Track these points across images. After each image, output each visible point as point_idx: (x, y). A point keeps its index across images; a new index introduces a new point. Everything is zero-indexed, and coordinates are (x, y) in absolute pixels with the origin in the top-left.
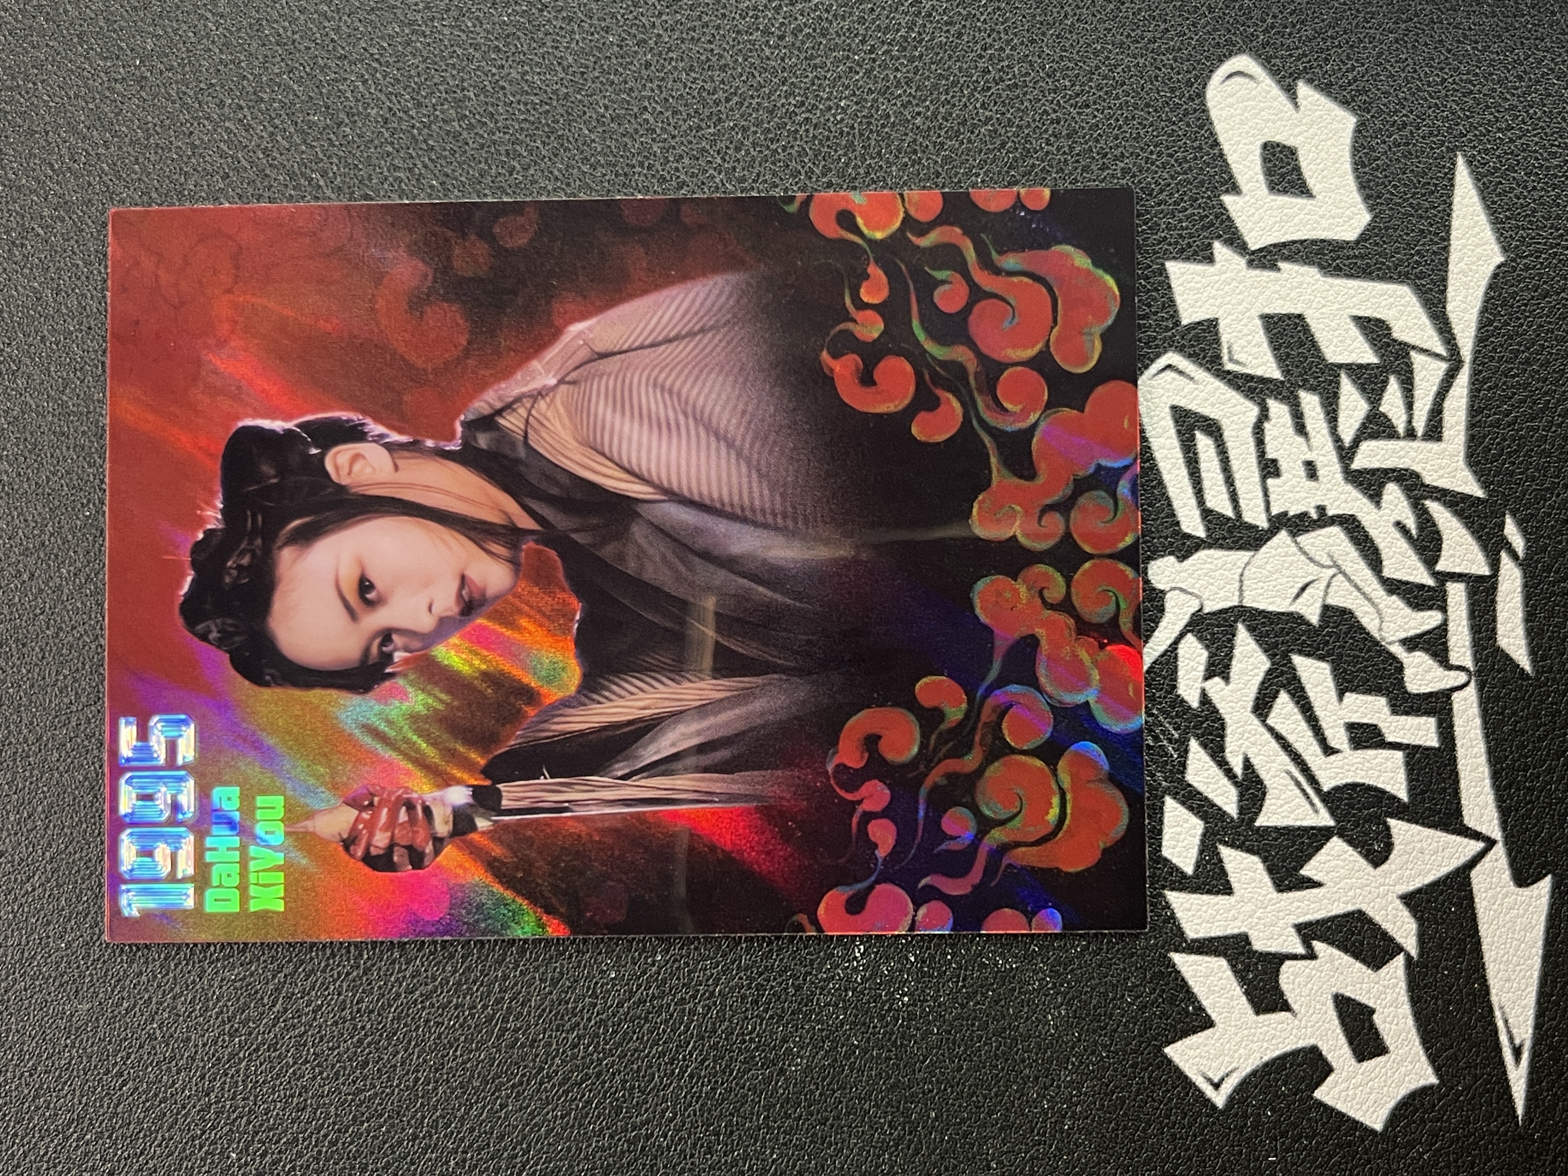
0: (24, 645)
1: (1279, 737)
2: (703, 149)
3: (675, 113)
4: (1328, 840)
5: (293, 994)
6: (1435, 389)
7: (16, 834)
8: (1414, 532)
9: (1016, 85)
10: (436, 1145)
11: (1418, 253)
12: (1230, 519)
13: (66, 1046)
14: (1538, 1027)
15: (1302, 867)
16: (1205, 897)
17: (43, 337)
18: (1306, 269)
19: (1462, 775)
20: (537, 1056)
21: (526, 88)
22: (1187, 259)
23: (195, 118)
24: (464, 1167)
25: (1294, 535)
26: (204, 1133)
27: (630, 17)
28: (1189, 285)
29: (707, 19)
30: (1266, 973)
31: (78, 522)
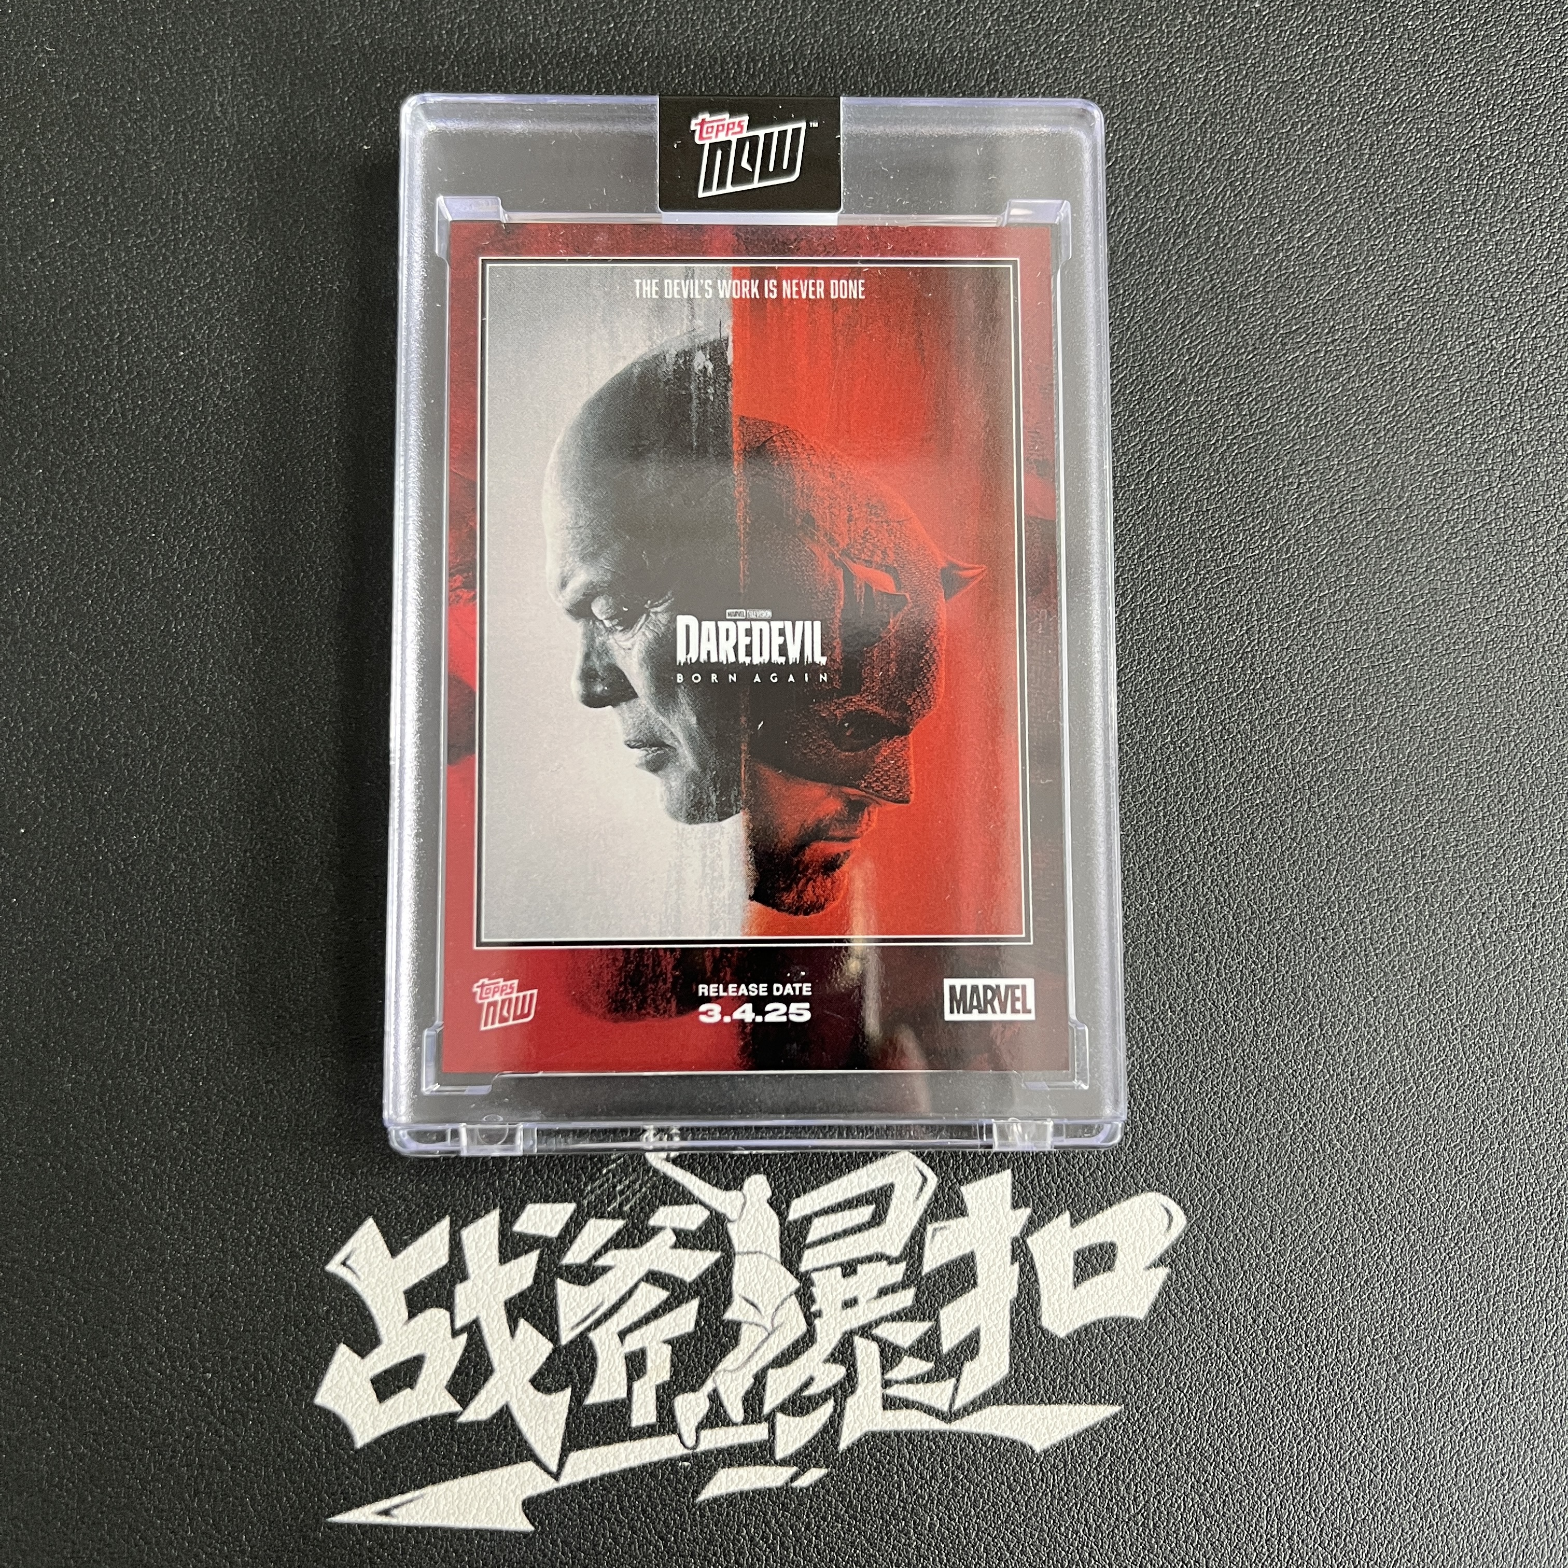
1: (630, 1293)
4: (551, 1340)
6: (926, 1402)
8: (806, 1393)
11: (1036, 1379)
12: (805, 1238)
14: (409, 1529)
15: (526, 1320)
16: (496, 1243)
18: (1017, 1287)
19: (611, 1447)
22: (1014, 1187)
25: (797, 1292)
28: (993, 1190)
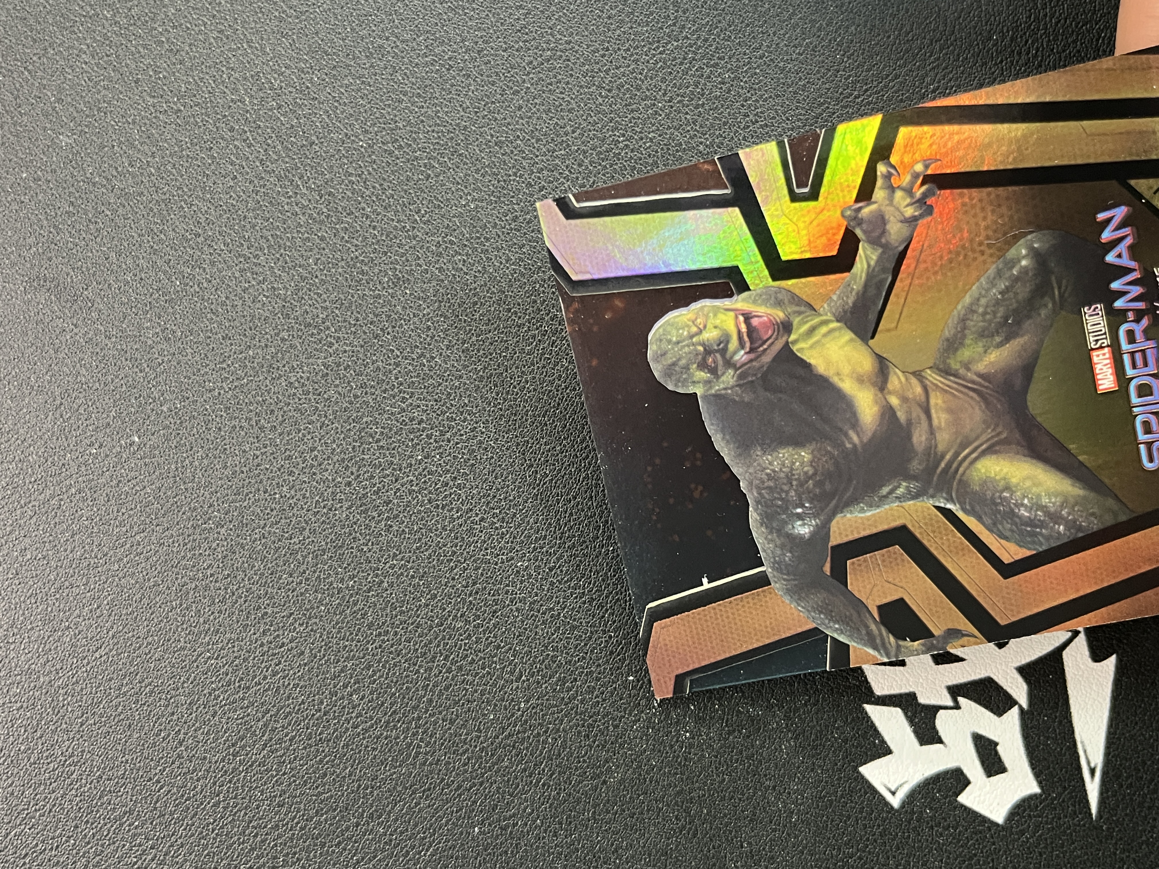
0: (95, 492)
2: (557, 165)
3: (538, 140)
5: (276, 728)
7: (89, 619)
9: (766, 125)
10: (372, 830)
13: (122, 762)
14: (1107, 754)
16: (888, 668)
17: (109, 285)
20: (440, 770)
21: (438, 122)
23: (214, 138)
24: (390, 845)
26: (215, 821)
27: (509, 75)
29: (560, 77)
30: (926, 718)
31: (133, 410)
